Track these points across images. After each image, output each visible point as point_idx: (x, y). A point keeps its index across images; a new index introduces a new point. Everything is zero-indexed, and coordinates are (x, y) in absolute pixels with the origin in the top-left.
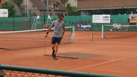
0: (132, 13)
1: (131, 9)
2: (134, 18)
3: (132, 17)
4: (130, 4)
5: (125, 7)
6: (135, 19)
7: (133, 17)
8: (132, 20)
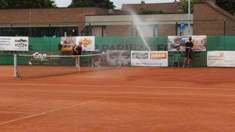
0: (66, 35)
2: (69, 43)
3: (65, 42)
4: (62, 19)
7: (67, 42)
8: (65, 47)
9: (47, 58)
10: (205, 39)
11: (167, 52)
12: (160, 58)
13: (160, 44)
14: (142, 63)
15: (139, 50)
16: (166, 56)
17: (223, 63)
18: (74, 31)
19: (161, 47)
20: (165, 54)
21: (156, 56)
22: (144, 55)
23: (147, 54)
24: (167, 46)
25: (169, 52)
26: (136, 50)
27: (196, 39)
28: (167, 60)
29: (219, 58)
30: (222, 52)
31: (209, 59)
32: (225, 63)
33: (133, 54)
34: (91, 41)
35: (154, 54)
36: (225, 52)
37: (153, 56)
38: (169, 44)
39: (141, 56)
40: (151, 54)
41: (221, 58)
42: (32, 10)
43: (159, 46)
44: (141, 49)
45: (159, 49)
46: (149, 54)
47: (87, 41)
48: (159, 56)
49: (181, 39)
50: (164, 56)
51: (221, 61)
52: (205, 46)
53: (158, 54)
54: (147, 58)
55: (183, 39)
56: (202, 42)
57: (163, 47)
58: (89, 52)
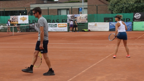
0: (20, 15)
1: (19, 11)
3: (13, 19)
5: (14, 9)
6: (15, 20)
8: (13, 21)
9: (3, 28)
10: (86, 16)
11: (67, 23)
12: (63, 27)
13: (63, 19)
14: (54, 30)
15: (52, 23)
16: (66, 25)
17: (97, 29)
18: (25, 13)
19: (64, 21)
20: (66, 24)
21: (61, 25)
22: (55, 25)
23: (56, 25)
24: (67, 20)
25: (68, 24)
26: (50, 23)
27: (82, 16)
28: (67, 28)
29: (95, 26)
30: (96, 23)
31: (89, 27)
32: (98, 29)
33: (49, 25)
34: (27, 18)
35: (60, 24)
36: (97, 23)
37: (59, 26)
38: (68, 19)
39: (53, 26)
40: (58, 25)
41: (96, 26)
42: (2, 1)
43: (63, 20)
44: (53, 22)
45: (63, 22)
46: (57, 25)
47: (24, 18)
48: (63, 26)
49: (74, 16)
50: (65, 26)
51: (96, 28)
52: (87, 20)
53: (62, 24)
54: (57, 27)
55: (75, 16)
56: (85, 17)
57: (65, 21)
58: (26, 24)
